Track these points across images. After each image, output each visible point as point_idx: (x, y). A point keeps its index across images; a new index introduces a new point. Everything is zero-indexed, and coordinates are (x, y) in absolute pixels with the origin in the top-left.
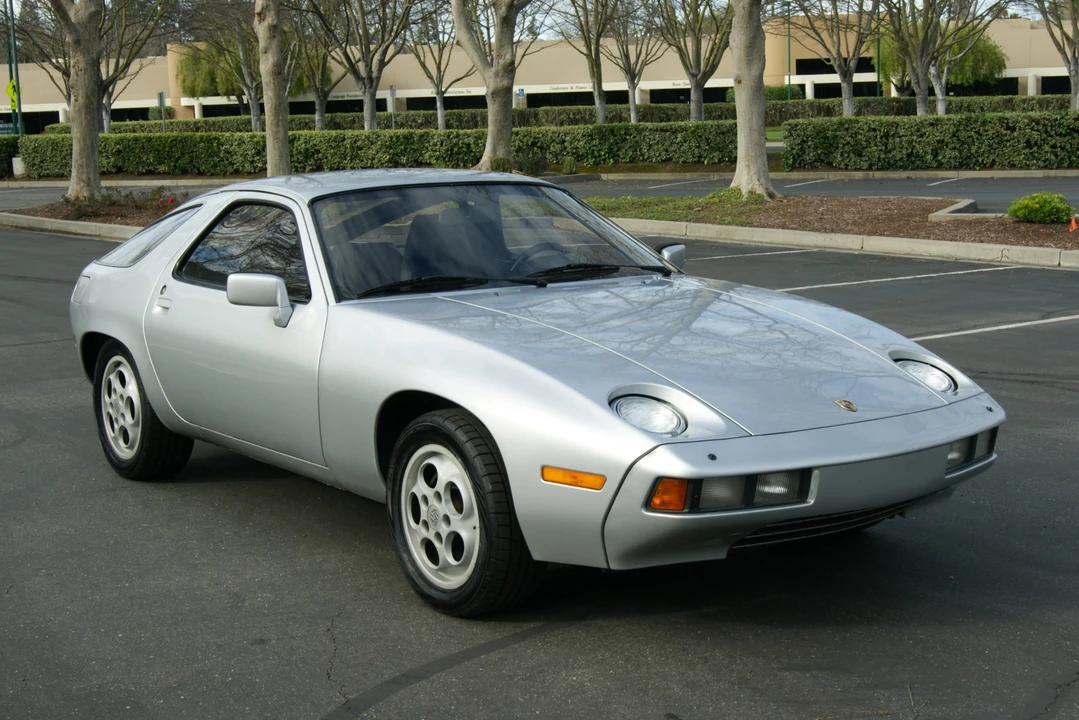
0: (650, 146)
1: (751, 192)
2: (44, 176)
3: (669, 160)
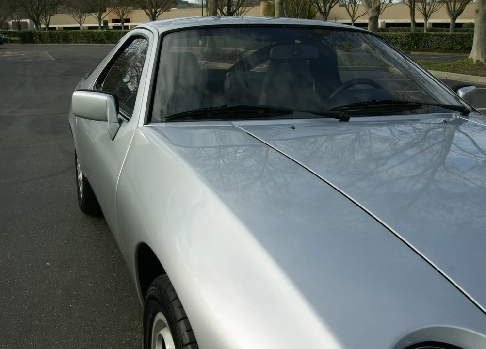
0: (432, 42)
1: (477, 61)
3: (439, 47)
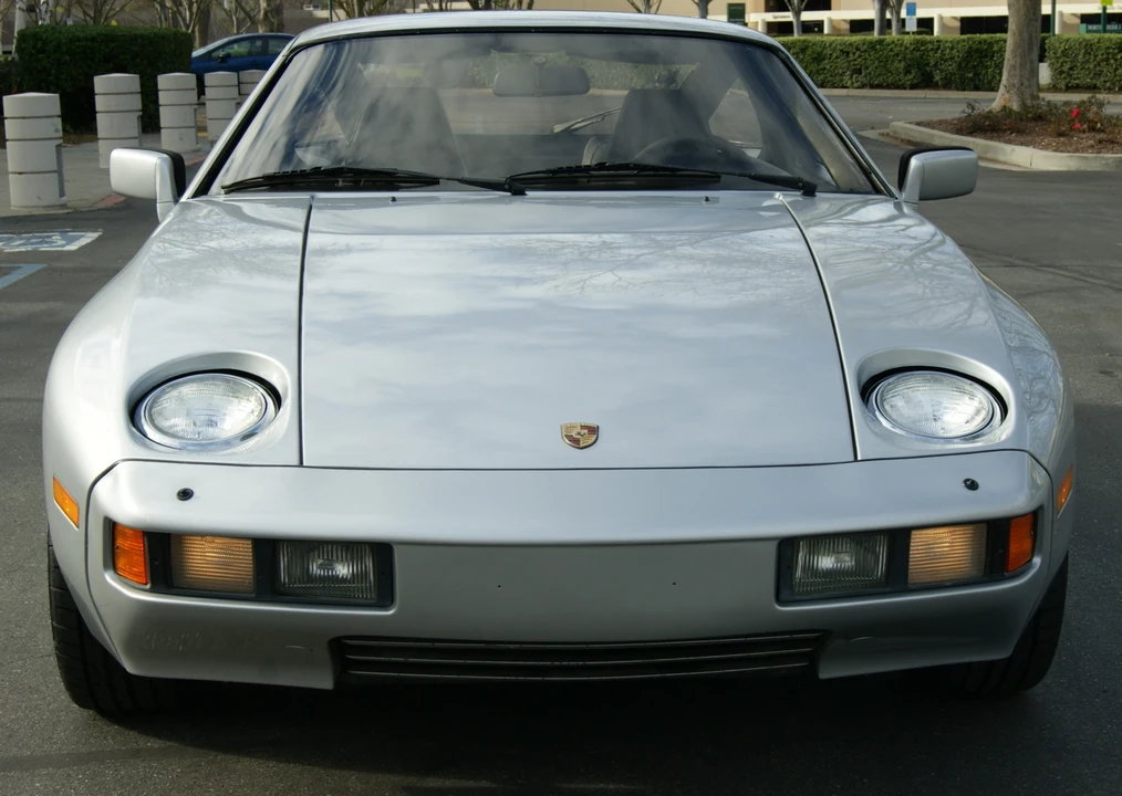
2: (1072, 87)
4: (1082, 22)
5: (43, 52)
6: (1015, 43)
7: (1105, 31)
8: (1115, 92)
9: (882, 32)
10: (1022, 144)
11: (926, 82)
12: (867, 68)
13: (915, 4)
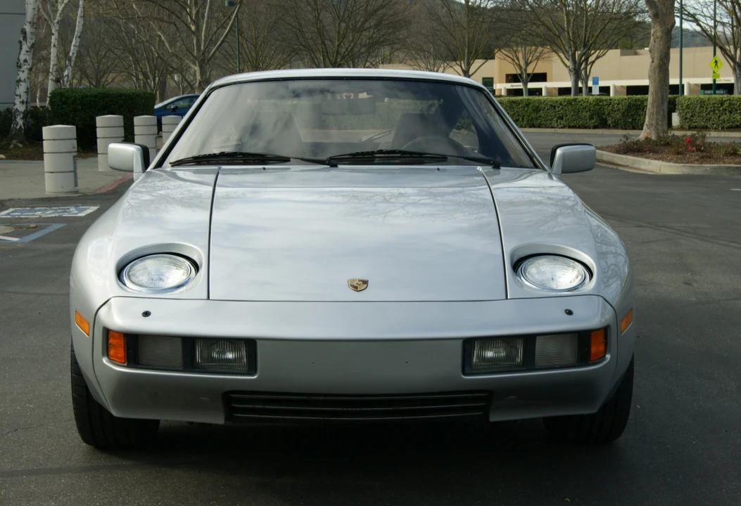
2: (693, 127)
4: (702, 89)
5: (66, 104)
6: (653, 99)
7: (715, 93)
8: (719, 131)
9: (576, 94)
10: (655, 159)
11: (603, 124)
12: (566, 116)
13: (598, 78)
